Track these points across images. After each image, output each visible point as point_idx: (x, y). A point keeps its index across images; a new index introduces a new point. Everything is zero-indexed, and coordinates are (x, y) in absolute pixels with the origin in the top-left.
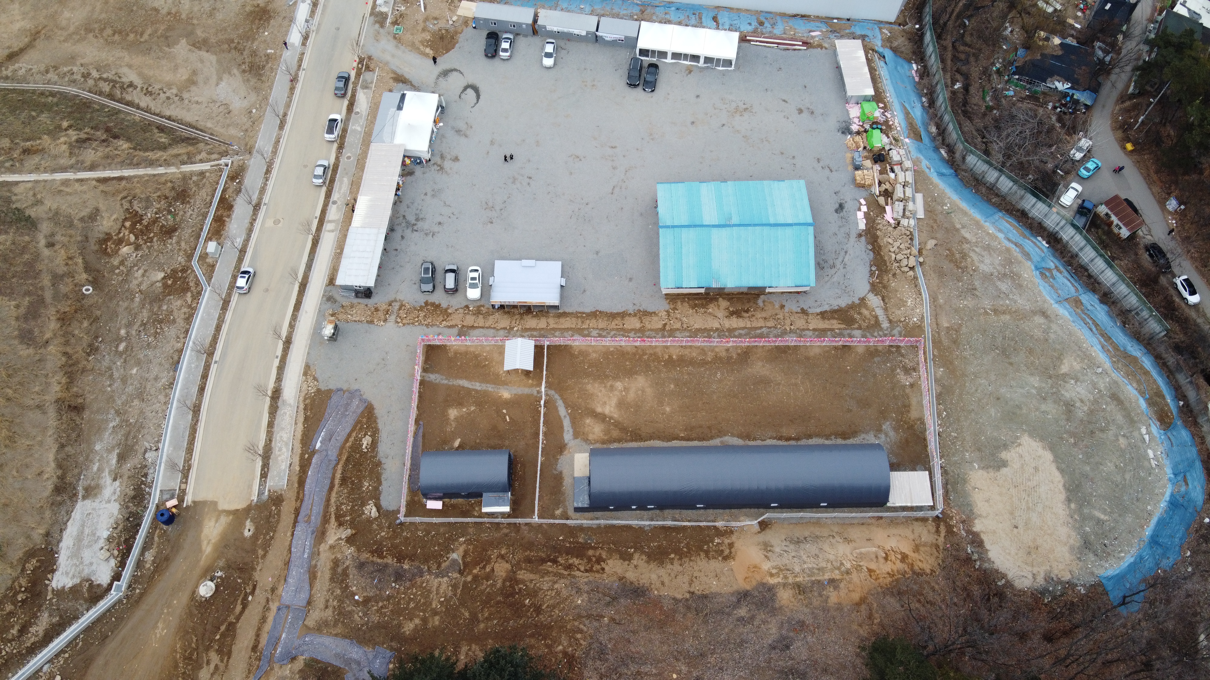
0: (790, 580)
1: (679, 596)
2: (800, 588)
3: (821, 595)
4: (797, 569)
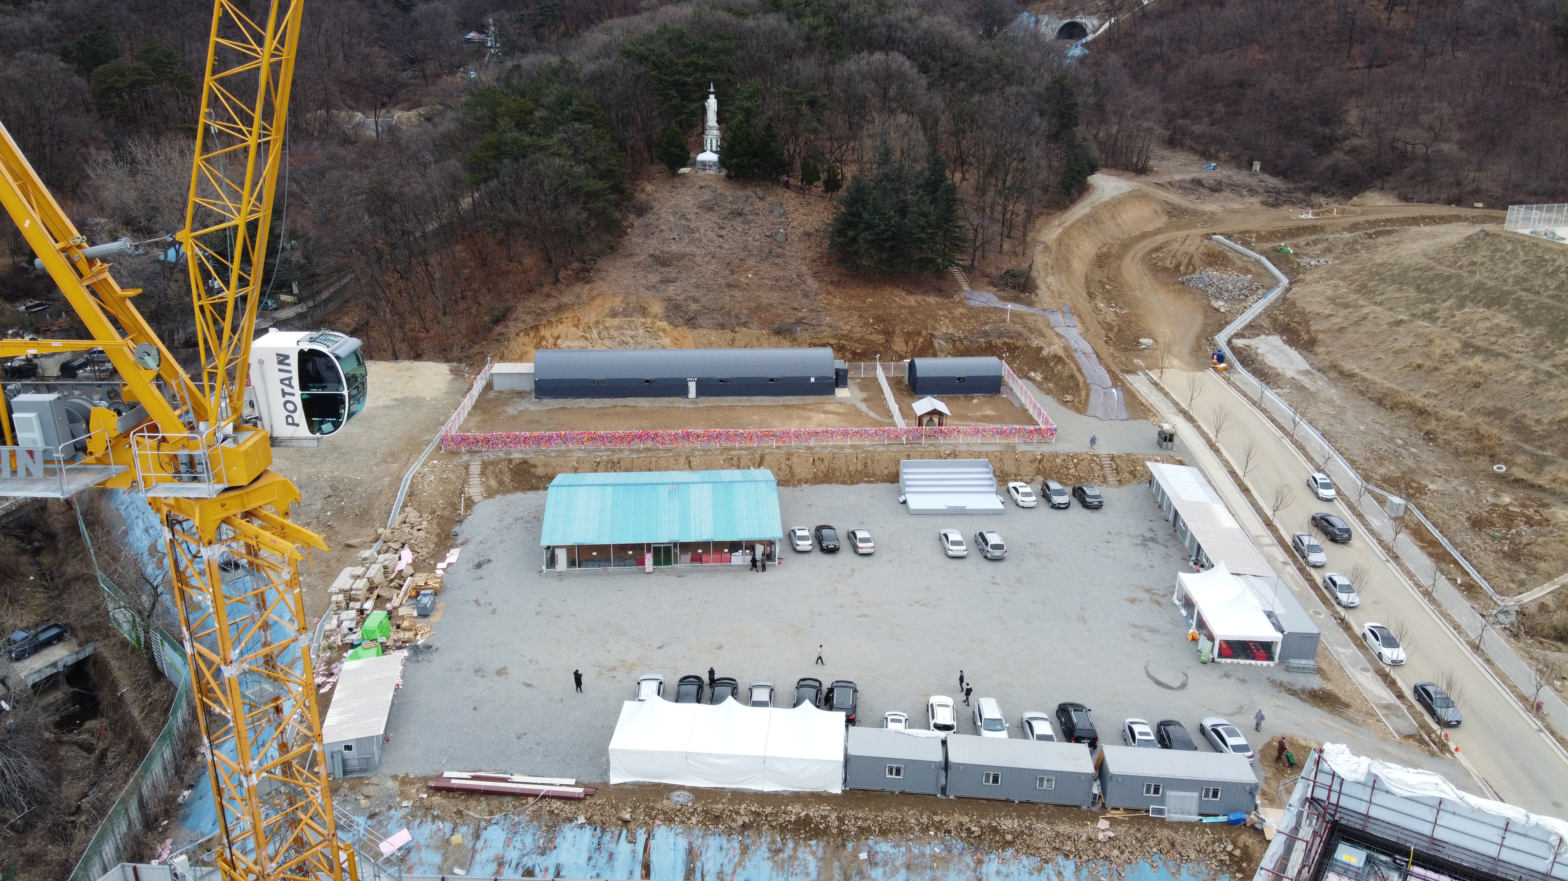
0: (649, 320)
1: (744, 329)
2: (643, 311)
3: (628, 303)
4: (641, 331)
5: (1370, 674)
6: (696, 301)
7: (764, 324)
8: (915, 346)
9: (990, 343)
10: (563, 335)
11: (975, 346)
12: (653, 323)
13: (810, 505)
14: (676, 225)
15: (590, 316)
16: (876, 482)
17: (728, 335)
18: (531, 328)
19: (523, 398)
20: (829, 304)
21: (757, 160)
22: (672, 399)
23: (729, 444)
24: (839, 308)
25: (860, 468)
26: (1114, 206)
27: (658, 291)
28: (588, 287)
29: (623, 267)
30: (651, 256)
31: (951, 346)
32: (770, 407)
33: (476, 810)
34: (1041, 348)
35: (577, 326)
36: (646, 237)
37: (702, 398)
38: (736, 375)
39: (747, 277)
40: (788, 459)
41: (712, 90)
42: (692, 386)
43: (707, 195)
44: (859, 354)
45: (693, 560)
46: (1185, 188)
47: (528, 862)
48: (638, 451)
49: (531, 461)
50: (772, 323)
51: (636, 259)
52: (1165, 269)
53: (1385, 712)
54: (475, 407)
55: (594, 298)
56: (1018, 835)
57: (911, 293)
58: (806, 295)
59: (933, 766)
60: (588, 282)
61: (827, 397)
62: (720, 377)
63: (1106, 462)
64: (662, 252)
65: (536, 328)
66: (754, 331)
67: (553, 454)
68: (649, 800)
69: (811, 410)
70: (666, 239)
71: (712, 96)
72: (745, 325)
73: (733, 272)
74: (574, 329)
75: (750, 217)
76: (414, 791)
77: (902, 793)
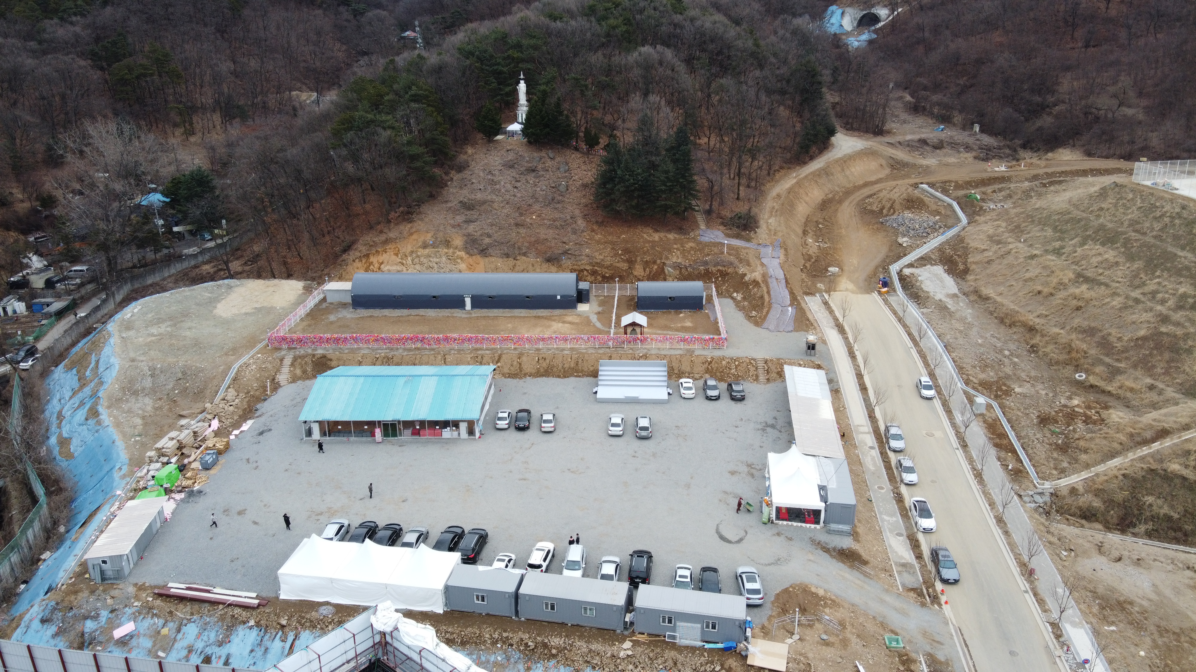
0: (451, 250)
1: (524, 258)
2: (447, 243)
3: (436, 238)
4: (444, 259)
5: (903, 539)
6: (489, 236)
7: (539, 254)
8: (650, 272)
9: (707, 270)
10: (386, 262)
11: (696, 272)
12: (454, 253)
13: (525, 393)
14: (484, 179)
15: (407, 247)
16: (583, 376)
17: (511, 262)
18: (364, 256)
19: (345, 308)
20: (590, 239)
21: (548, 130)
22: (453, 310)
23: (478, 346)
24: (598, 242)
25: (572, 365)
26: (845, 162)
27: (461, 229)
28: (409, 225)
29: (439, 211)
30: (461, 202)
31: (678, 272)
32: (525, 317)
33: (182, 611)
34: (745, 275)
35: (397, 255)
36: (461, 188)
37: (475, 310)
38: (501, 293)
39: (532, 218)
40: (519, 358)
41: (522, 77)
42: (468, 301)
43: (511, 156)
44: (607, 278)
45: (413, 434)
46: (912, 146)
47: (209, 651)
48: (410, 350)
49: (329, 356)
50: (545, 253)
51: (449, 205)
52: (872, 212)
53: (900, 569)
54: (308, 315)
55: (412, 234)
56: (561, 650)
57: (656, 231)
58: (574, 232)
59: (507, 596)
60: (411, 222)
61: (570, 310)
62: (488, 294)
63: (761, 365)
64: (469, 199)
65: (367, 256)
66: (531, 259)
67: (346, 351)
68: (302, 612)
69: (554, 320)
70: (474, 190)
71: (522, 82)
72: (525, 254)
73: (521, 214)
74: (394, 257)
75: (541, 173)
76: (144, 595)
77: (488, 615)
